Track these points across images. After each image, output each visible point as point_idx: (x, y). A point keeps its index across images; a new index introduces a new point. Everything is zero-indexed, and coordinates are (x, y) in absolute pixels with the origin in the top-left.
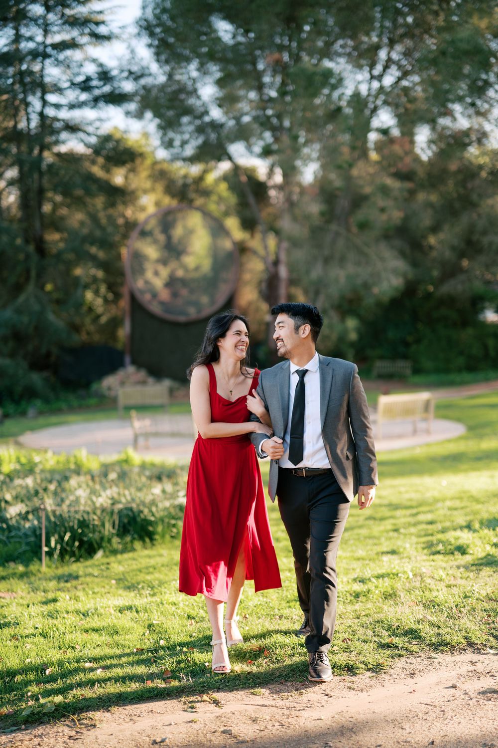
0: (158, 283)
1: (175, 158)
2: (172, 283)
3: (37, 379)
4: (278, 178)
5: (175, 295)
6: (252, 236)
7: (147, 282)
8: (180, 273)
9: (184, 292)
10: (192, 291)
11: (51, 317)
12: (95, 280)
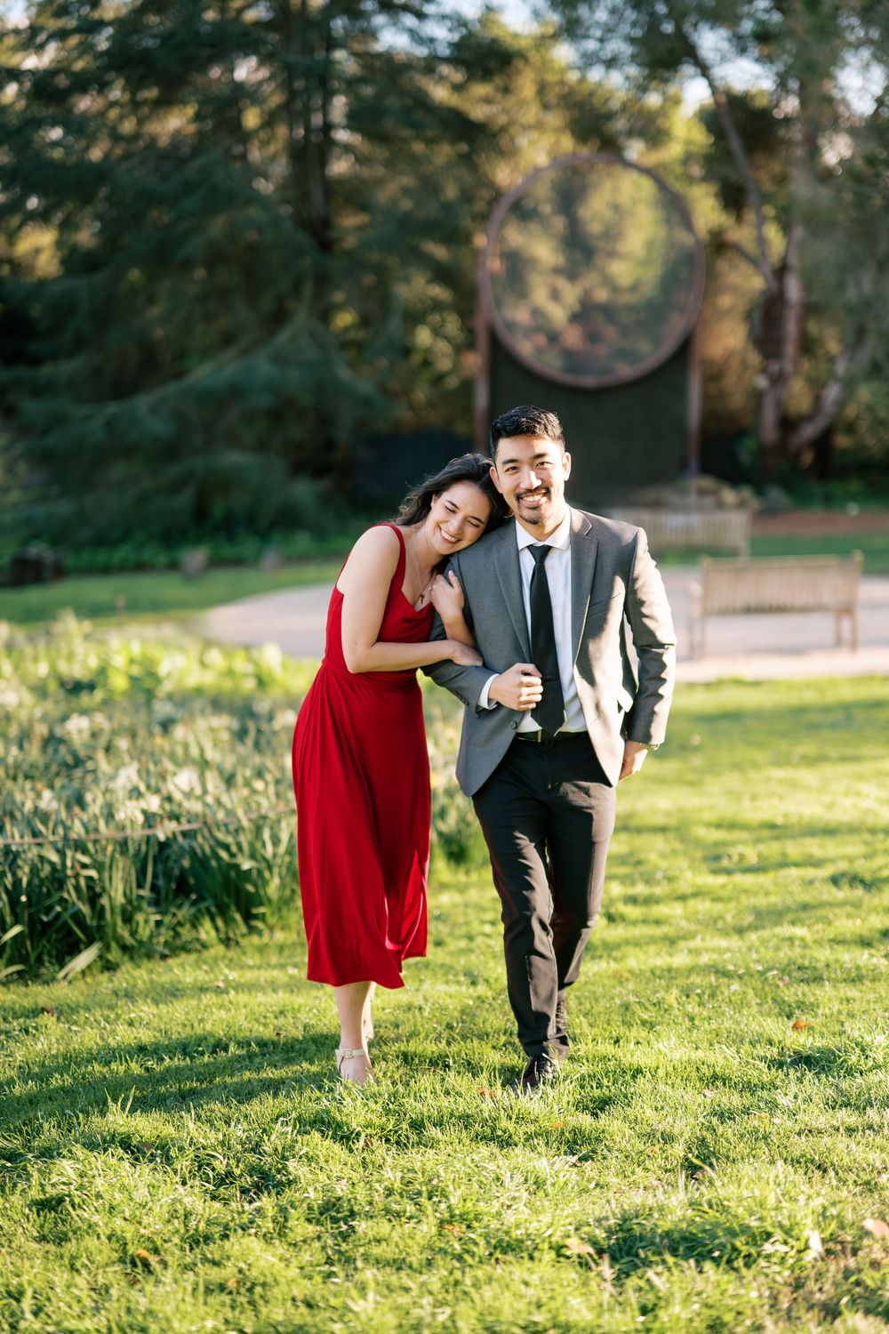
0: (558, 315)
1: (589, 60)
2: (585, 314)
3: (304, 491)
4: (791, 105)
5: (593, 337)
6: (739, 219)
7: (537, 313)
8: (602, 295)
9: (610, 332)
10: (625, 331)
11: (344, 373)
12: (437, 306)
